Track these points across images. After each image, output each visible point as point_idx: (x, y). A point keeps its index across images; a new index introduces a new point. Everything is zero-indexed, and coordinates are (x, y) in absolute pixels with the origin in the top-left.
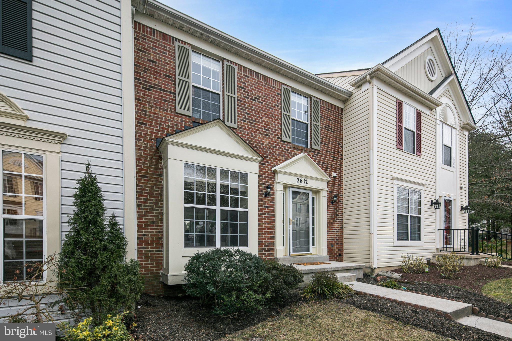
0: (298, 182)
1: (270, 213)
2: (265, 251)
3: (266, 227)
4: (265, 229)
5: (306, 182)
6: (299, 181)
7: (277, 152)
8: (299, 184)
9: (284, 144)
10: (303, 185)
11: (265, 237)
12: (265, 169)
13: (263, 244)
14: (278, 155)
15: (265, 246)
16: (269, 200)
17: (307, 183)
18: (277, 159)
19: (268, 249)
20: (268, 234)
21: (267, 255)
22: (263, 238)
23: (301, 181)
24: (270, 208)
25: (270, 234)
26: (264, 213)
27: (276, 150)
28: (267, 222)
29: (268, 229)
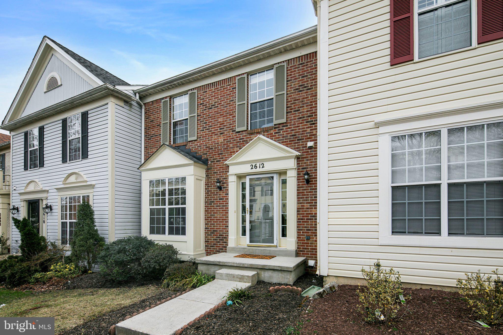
0: (252, 168)
1: (224, 205)
2: (219, 240)
3: (221, 217)
4: (220, 220)
5: (261, 166)
6: (254, 167)
7: (231, 145)
8: (254, 170)
9: (239, 135)
10: (258, 170)
11: (219, 226)
12: (220, 165)
13: (218, 233)
14: (232, 148)
15: (219, 235)
16: (223, 192)
17: (263, 167)
18: (231, 152)
19: (222, 238)
20: (222, 224)
21: (221, 243)
22: (218, 227)
23: (255, 166)
24: (224, 200)
25: (225, 224)
26: (218, 205)
27: (230, 143)
28: (221, 213)
29: (222, 220)
